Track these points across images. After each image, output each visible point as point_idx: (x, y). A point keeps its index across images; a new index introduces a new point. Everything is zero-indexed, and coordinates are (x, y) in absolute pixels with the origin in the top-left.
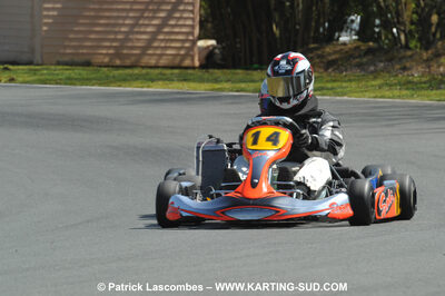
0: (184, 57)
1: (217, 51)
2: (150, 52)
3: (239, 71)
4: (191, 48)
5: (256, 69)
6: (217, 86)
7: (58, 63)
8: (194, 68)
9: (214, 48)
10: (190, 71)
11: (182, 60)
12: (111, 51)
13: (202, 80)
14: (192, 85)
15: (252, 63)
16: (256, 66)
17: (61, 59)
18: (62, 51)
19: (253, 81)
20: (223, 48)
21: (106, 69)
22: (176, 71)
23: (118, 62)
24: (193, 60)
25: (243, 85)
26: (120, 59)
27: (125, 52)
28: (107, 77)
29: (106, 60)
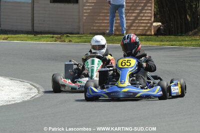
0: (147, 30)
1: (162, 27)
2: (132, 28)
3: (173, 37)
4: (150, 26)
5: (180, 36)
6: (162, 43)
8: (151, 35)
9: (161, 26)
10: (150, 37)
11: (146, 32)
13: (155, 41)
14: (151, 43)
15: (178, 33)
16: (180, 34)
17: (91, 31)
18: (92, 28)
20: (165, 26)
22: (144, 37)
24: (151, 32)
25: (174, 43)
26: (118, 31)
28: (113, 40)
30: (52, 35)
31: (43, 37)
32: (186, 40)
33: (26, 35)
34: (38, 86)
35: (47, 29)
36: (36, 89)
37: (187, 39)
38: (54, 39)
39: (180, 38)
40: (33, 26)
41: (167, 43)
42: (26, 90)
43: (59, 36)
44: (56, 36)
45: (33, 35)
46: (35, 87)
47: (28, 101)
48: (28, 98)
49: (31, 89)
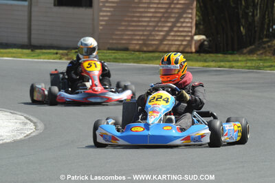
0: (186, 46)
1: (206, 43)
2: (165, 43)
3: (220, 55)
4: (191, 41)
5: (231, 54)
6: (206, 64)
7: (109, 49)
8: (192, 53)
9: (204, 40)
10: (189, 55)
11: (184, 48)
12: (140, 42)
13: (197, 60)
14: (191, 63)
15: (228, 50)
16: (230, 52)
17: (109, 46)
18: (111, 41)
19: (229, 61)
20: (210, 41)
21: (137, 53)
23: (145, 49)
24: (191, 48)
25: (222, 64)
26: (146, 47)
27: (150, 42)
28: (139, 58)
29: (137, 47)
30: (55, 51)
31: (44, 53)
32: (238, 61)
33: (20, 50)
34: (35, 120)
35: (48, 42)
36: (32, 124)
37: (240, 59)
38: (58, 55)
39: (230, 57)
40: (30, 38)
41: (212, 64)
42: (19, 126)
43: (65, 51)
44: (61, 51)
45: (30, 50)
46: (31, 121)
47: (21, 141)
48: (22, 137)
49: (25, 124)
